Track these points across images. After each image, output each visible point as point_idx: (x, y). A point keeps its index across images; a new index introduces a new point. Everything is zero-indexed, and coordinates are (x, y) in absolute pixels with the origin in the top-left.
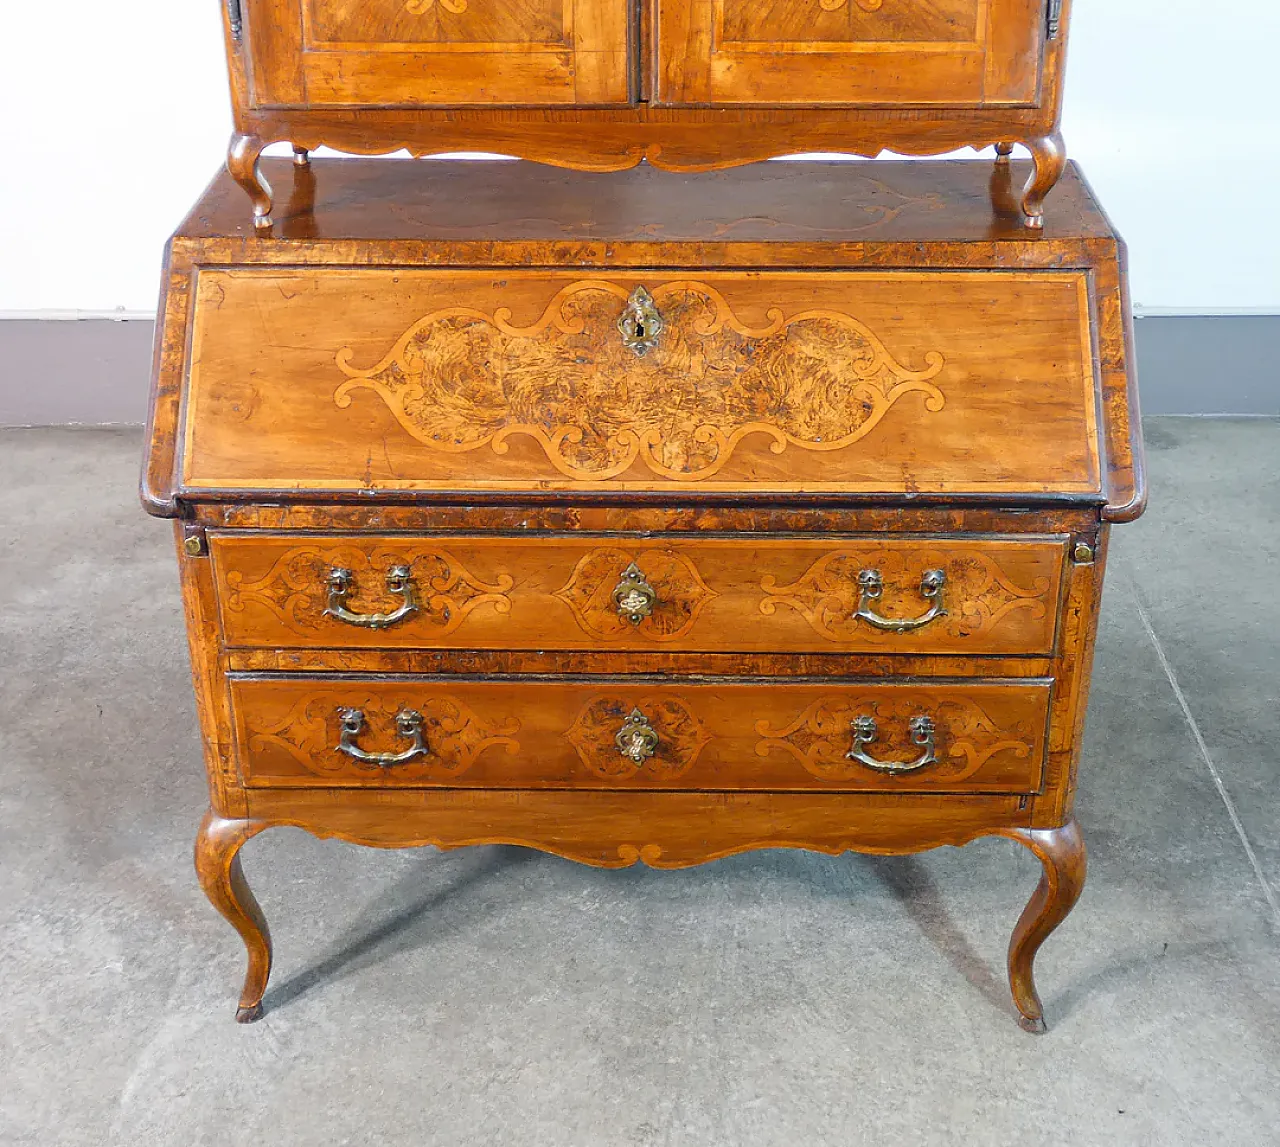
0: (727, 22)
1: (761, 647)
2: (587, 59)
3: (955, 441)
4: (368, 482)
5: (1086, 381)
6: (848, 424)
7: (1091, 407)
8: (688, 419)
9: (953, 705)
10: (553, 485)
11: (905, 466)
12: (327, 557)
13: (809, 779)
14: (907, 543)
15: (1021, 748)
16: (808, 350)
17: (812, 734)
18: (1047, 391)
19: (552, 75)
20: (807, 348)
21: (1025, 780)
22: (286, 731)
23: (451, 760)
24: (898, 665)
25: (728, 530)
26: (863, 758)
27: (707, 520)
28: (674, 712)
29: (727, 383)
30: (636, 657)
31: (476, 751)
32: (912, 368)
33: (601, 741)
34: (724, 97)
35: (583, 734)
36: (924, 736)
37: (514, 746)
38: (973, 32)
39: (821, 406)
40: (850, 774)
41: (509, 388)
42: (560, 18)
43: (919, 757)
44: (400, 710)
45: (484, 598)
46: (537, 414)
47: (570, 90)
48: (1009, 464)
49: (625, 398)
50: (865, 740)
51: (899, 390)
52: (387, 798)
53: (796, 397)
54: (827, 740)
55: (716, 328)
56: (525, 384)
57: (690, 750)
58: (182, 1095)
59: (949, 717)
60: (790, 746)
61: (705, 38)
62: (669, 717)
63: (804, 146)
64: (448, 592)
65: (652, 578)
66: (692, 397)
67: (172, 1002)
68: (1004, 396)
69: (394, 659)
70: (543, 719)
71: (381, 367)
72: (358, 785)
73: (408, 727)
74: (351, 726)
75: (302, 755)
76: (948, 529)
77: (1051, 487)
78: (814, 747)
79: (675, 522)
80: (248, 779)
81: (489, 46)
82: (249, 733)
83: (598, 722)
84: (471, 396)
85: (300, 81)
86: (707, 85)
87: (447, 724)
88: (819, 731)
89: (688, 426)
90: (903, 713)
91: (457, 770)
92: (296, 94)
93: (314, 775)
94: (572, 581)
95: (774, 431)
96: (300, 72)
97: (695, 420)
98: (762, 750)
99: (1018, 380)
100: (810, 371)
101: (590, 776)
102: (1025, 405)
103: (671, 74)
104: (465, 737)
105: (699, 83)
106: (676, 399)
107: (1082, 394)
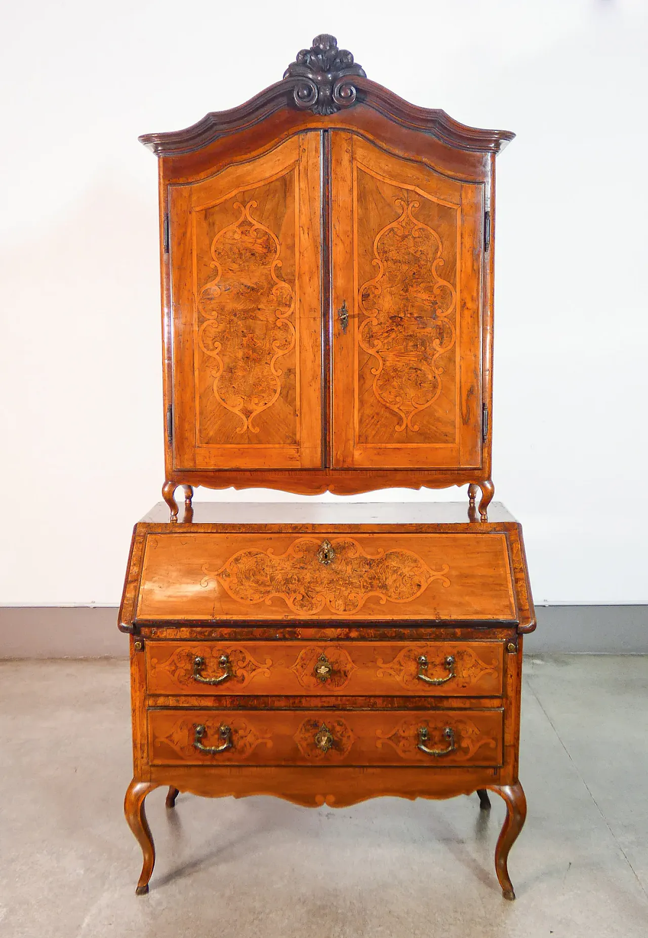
0: (360, 436)
1: (377, 693)
2: (306, 451)
3: (456, 599)
4: (213, 617)
5: (508, 576)
6: (411, 592)
7: (510, 586)
8: (346, 590)
9: (461, 721)
10: (289, 618)
11: (435, 609)
12: (194, 651)
13: (400, 759)
14: (438, 643)
15: (493, 744)
16: (394, 564)
17: (401, 736)
18: (491, 579)
19: (291, 457)
20: (394, 563)
21: (494, 759)
22: (171, 736)
23: (242, 751)
24: (436, 703)
25: (362, 638)
26: (423, 747)
27: (354, 634)
28: (341, 726)
29: (361, 576)
30: (324, 699)
31: (253, 746)
32: (436, 570)
33: (309, 741)
34: (359, 465)
35: (300, 737)
36: (449, 736)
37: (270, 744)
38: (454, 439)
39: (400, 585)
40: (419, 757)
41: (272, 579)
42: (295, 434)
43: (448, 747)
44: (221, 725)
45: (260, 670)
46: (284, 589)
47: (299, 463)
48: (477, 607)
49: (320, 583)
50: (424, 739)
51: (432, 579)
52: (213, 771)
53: (389, 582)
54: (407, 739)
55: (357, 555)
56: (279, 577)
57: (347, 744)
58: (110, 924)
59: (461, 727)
60: (390, 743)
61: (351, 442)
62: (338, 728)
63: (391, 485)
64: (244, 667)
65: (330, 660)
66: (347, 582)
67: (106, 887)
68: (474, 581)
69: (220, 701)
70: (284, 729)
71: (220, 571)
72: (200, 763)
73: (224, 733)
74: (199, 733)
75: (177, 748)
76: (454, 638)
77: (496, 617)
78: (401, 744)
79: (340, 635)
80: (152, 761)
81: (268, 446)
82: (155, 737)
83: (307, 731)
84: (257, 582)
85: (194, 460)
86: (352, 461)
87: (241, 732)
88: (403, 734)
89: (346, 593)
90: (440, 725)
91: (244, 756)
92: (191, 464)
93: (182, 759)
94: (297, 662)
95: (381, 596)
96: (194, 455)
97: (349, 591)
98: (379, 744)
99: (480, 575)
100: (395, 572)
101: (303, 759)
102: (484, 584)
103: (338, 457)
104: (250, 738)
105: (350, 459)
106: (341, 583)
107: (506, 579)
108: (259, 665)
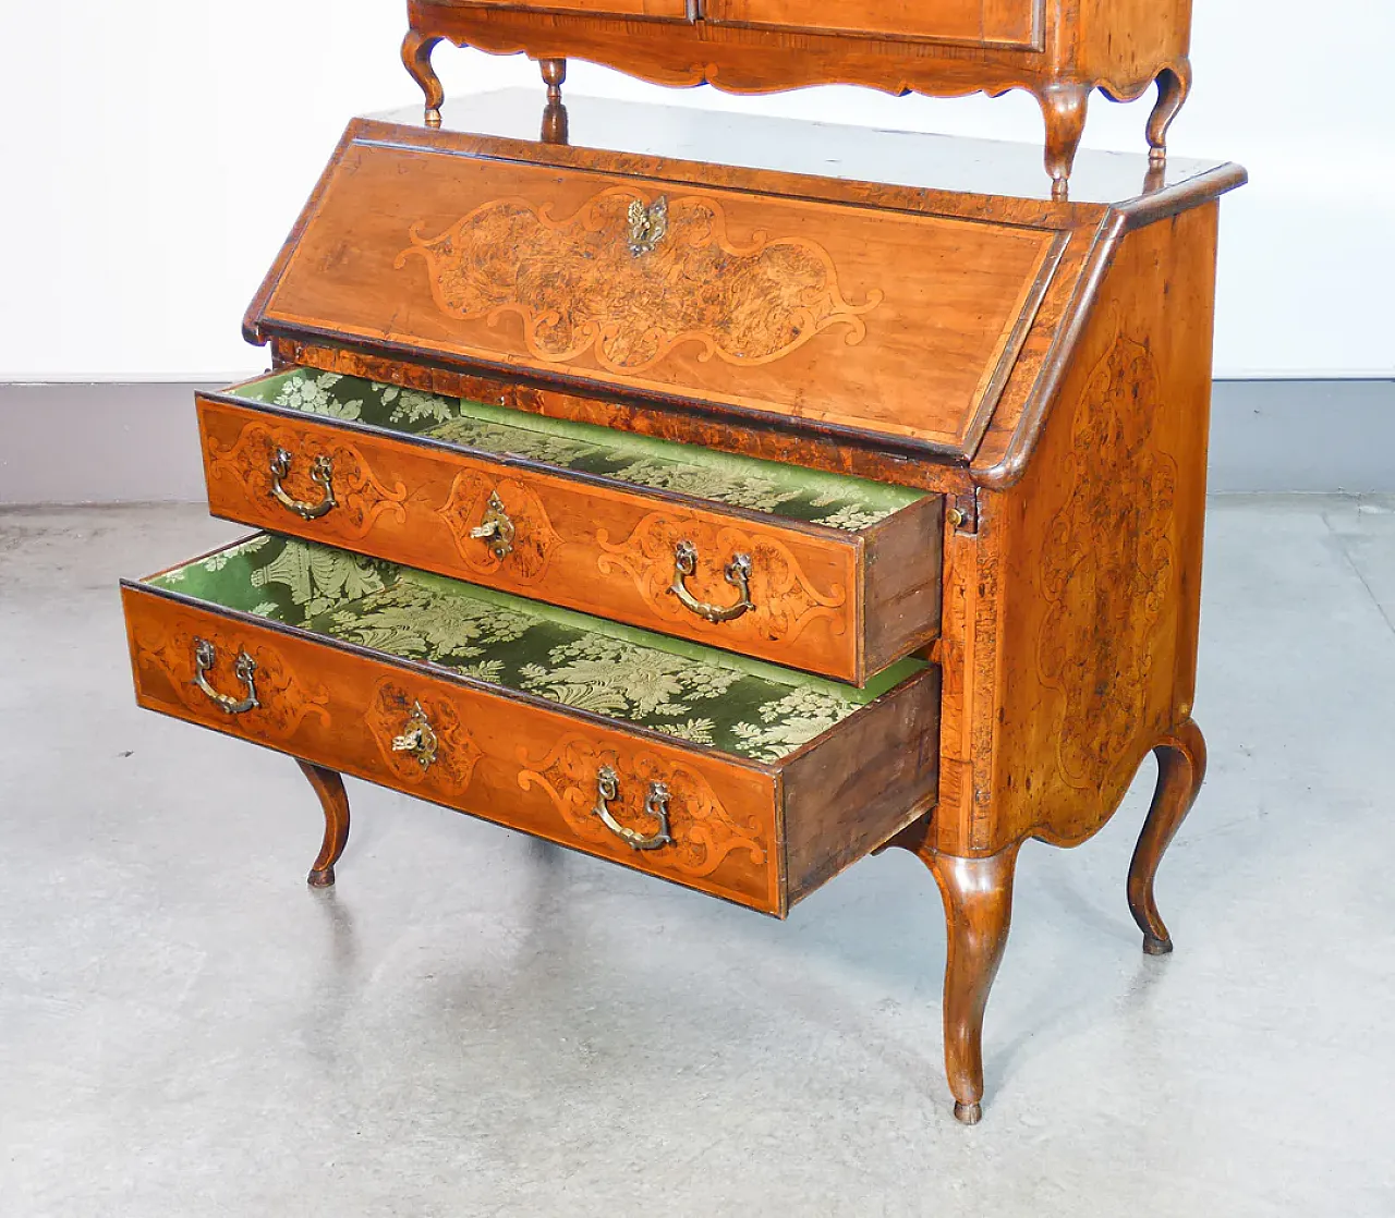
3: (856, 375)
5: (1002, 337)
6: (772, 345)
7: (993, 362)
8: (646, 320)
18: (959, 341)
29: (690, 292)
32: (851, 301)
39: (758, 324)
41: (522, 271)
46: (533, 297)
49: (605, 293)
51: (831, 320)
53: (741, 314)
55: (707, 241)
56: (535, 271)
66: (658, 300)
68: (919, 340)
71: (439, 239)
84: (490, 275)
89: (642, 325)
95: (709, 342)
97: (650, 322)
99: (940, 326)
102: (936, 352)
106: (645, 300)
107: (991, 349)
108: (387, 493)
